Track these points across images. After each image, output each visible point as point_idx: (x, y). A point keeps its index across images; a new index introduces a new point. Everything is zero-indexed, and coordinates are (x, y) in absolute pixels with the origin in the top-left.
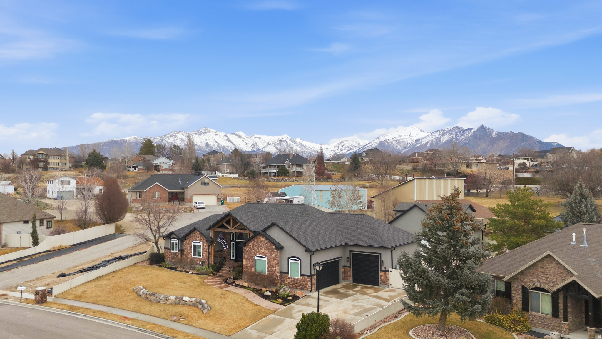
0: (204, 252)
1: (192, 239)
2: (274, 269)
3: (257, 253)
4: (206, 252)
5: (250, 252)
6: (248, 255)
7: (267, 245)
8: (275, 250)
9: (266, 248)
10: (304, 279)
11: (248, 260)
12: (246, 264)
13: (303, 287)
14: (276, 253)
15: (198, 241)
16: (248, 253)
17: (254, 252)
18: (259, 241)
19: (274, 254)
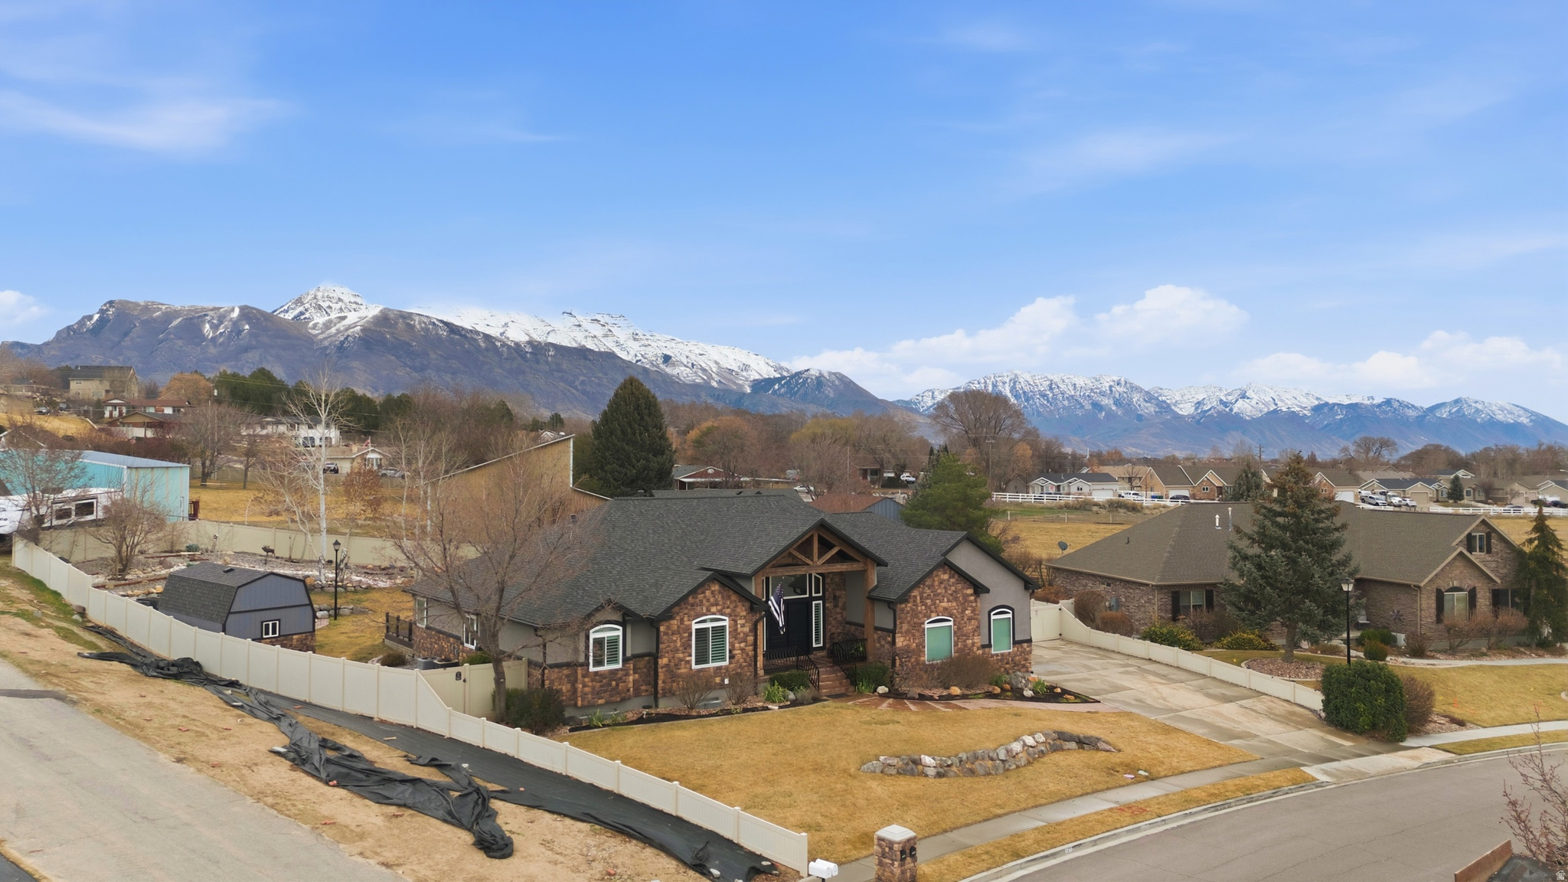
0: (737, 645)
1: (692, 613)
2: (970, 641)
3: (932, 612)
4: (742, 645)
6: (909, 622)
7: (953, 588)
8: (972, 598)
9: (951, 598)
11: (910, 635)
14: (974, 605)
15: (714, 614)
16: (909, 618)
17: (925, 611)
18: (936, 583)
19: (970, 608)
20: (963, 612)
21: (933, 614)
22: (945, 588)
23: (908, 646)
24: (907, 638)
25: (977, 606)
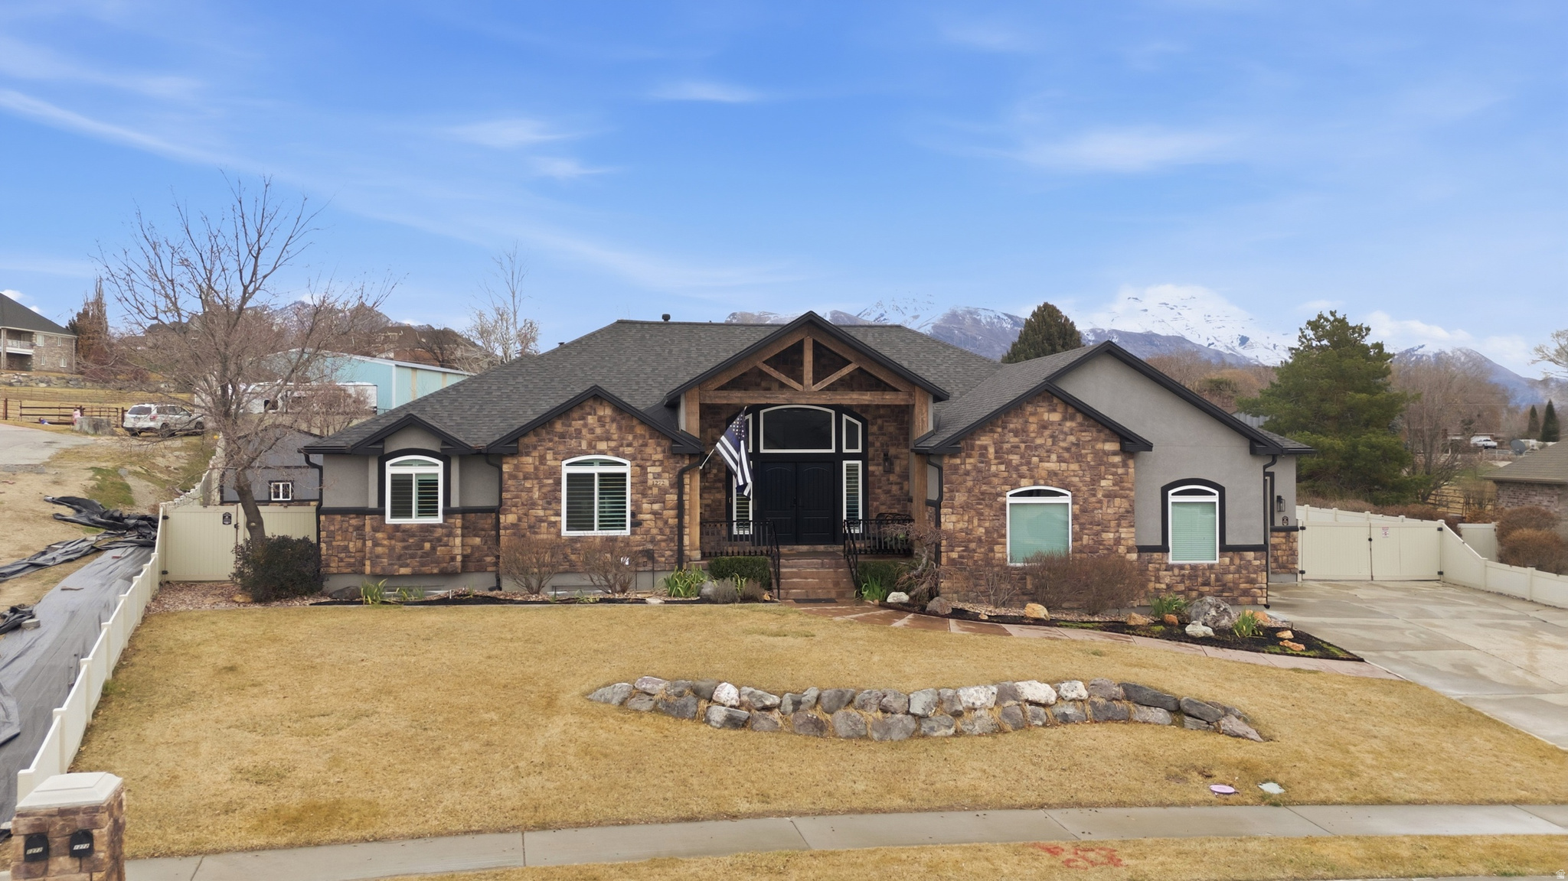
0: (646, 506)
2: (1111, 535)
3: (1022, 476)
4: (657, 506)
5: (984, 477)
6: (970, 491)
7: (1072, 439)
8: (1117, 459)
9: (1066, 455)
10: (1237, 561)
12: (962, 530)
13: (1236, 594)
14: (1120, 471)
15: (603, 453)
16: (970, 484)
17: (1005, 474)
18: (1033, 427)
19: (1110, 477)
20: (1095, 481)
21: (1023, 482)
22: (1052, 436)
23: (968, 532)
24: (966, 518)
25: (1127, 474)
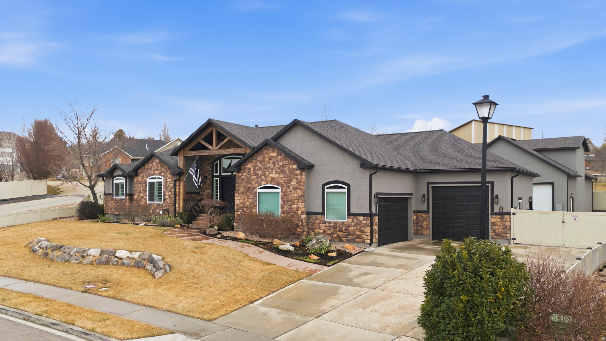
0: (167, 193)
1: (147, 173)
2: (295, 206)
3: (262, 181)
4: (169, 193)
5: (249, 181)
6: (245, 186)
7: (281, 164)
8: (298, 172)
9: (279, 171)
10: (355, 221)
11: (245, 196)
12: (241, 203)
13: (354, 237)
14: (299, 177)
15: (157, 175)
16: (244, 184)
17: (256, 180)
18: (266, 159)
19: (295, 180)
20: (290, 181)
21: (263, 183)
22: (273, 163)
23: (244, 203)
24: (243, 198)
25: (302, 179)
